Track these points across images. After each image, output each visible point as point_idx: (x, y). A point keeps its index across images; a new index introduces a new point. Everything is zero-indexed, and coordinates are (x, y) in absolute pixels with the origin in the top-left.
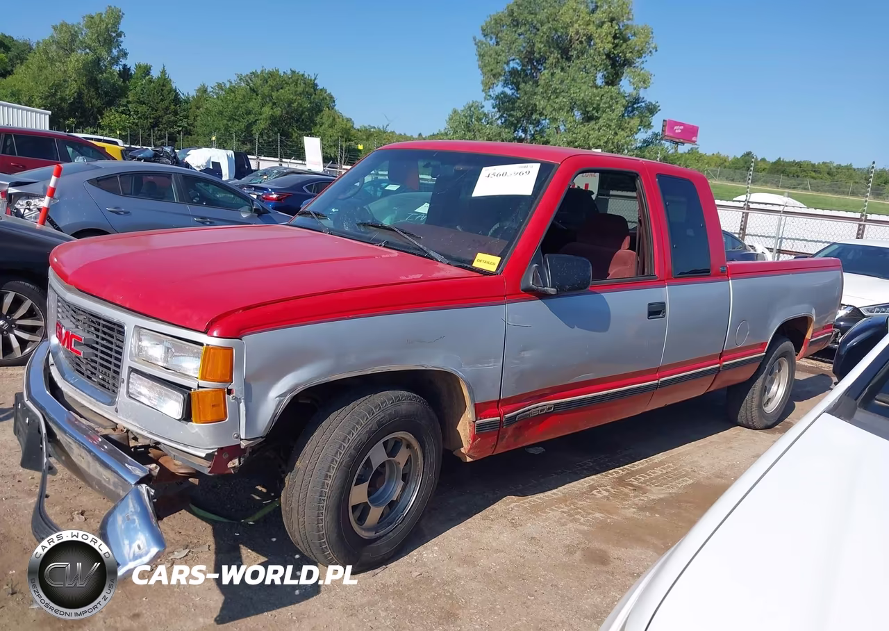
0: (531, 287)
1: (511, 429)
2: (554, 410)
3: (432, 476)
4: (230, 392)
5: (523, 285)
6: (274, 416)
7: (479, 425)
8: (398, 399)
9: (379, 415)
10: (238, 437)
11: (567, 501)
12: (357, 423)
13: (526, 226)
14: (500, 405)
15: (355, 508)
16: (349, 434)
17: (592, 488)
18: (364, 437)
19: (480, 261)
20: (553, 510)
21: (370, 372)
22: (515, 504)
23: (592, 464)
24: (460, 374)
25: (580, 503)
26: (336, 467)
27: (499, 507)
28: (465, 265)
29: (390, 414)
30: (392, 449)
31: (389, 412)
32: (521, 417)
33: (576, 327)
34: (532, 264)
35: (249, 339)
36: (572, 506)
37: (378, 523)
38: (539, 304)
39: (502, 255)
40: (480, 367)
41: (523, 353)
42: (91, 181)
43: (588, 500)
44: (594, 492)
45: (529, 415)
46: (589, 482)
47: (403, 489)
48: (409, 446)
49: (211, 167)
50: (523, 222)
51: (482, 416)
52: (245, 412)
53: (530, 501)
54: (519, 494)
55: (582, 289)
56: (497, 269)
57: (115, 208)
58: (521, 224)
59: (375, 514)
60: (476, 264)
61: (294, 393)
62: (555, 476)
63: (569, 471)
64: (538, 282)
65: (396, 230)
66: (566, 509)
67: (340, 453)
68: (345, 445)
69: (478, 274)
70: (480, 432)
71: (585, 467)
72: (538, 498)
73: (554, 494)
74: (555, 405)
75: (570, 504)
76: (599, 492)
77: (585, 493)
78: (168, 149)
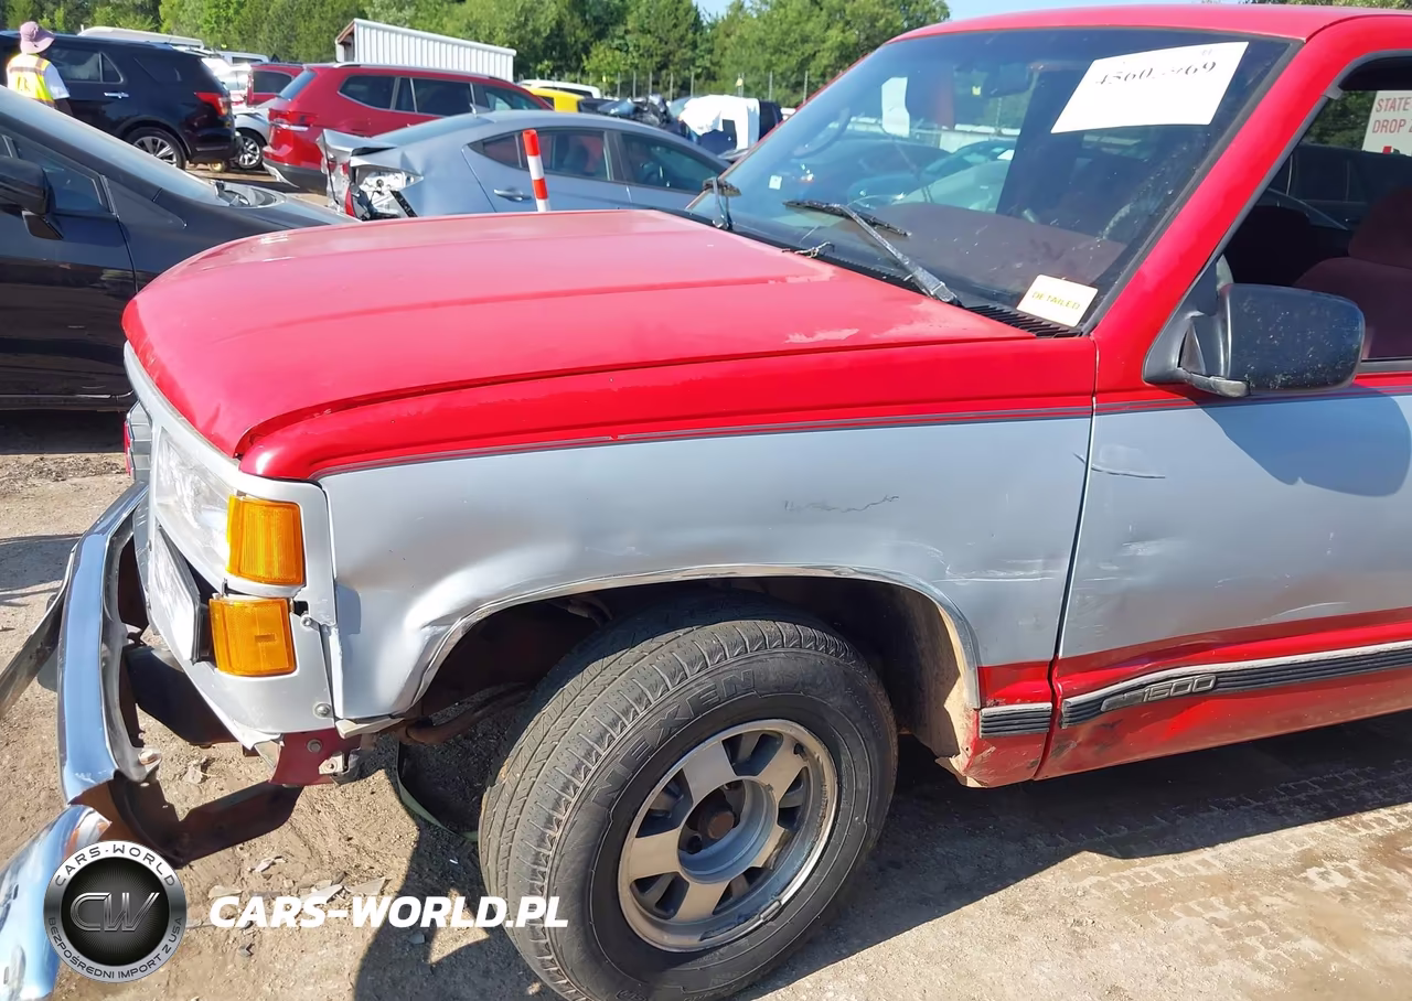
0: (1175, 371)
1: (1085, 730)
2: (1214, 687)
3: (861, 820)
4: (301, 608)
5: (1150, 366)
6: (420, 668)
7: (990, 719)
8: (762, 643)
9: (700, 684)
10: (329, 712)
11: (1231, 888)
12: (638, 701)
13: (1181, 206)
14: (1055, 674)
15: (642, 885)
16: (613, 725)
17: (1308, 860)
18: (654, 736)
19: (1040, 297)
20: (1189, 912)
21: (677, 578)
22: (1094, 879)
23: (1320, 791)
24: (935, 593)
25: (1267, 900)
26: (574, 801)
27: (1052, 880)
28: (999, 306)
29: (729, 683)
30: (750, 757)
31: (728, 677)
32: (1114, 703)
33: (1300, 479)
34: (1185, 309)
35: (341, 485)
36: (1243, 908)
37: (714, 913)
38: (1194, 420)
39: (1101, 284)
40: (1001, 578)
41: (1134, 547)
42: (473, 146)
43: (1290, 896)
44: (1312, 873)
45: (1136, 697)
46: (1303, 843)
47: (785, 843)
48: (799, 749)
49: (721, 129)
50: (1173, 197)
51: (999, 697)
52: (340, 658)
53: (1137, 875)
54: (1114, 852)
55: (1325, 384)
56: (1084, 320)
57: (508, 190)
58: (1169, 200)
59: (701, 897)
60: (1028, 306)
61: (475, 618)
62: (1217, 812)
63: (1255, 804)
64: (1193, 360)
65: (854, 215)
66: (1224, 913)
67: (587, 770)
68: (600, 751)
69: (1024, 333)
70: (992, 732)
71: (1302, 797)
72: (1159, 871)
73: (1204, 863)
74: (1219, 674)
75: (1239, 899)
76: (1323, 875)
77: (1284, 872)
78: (655, 99)
